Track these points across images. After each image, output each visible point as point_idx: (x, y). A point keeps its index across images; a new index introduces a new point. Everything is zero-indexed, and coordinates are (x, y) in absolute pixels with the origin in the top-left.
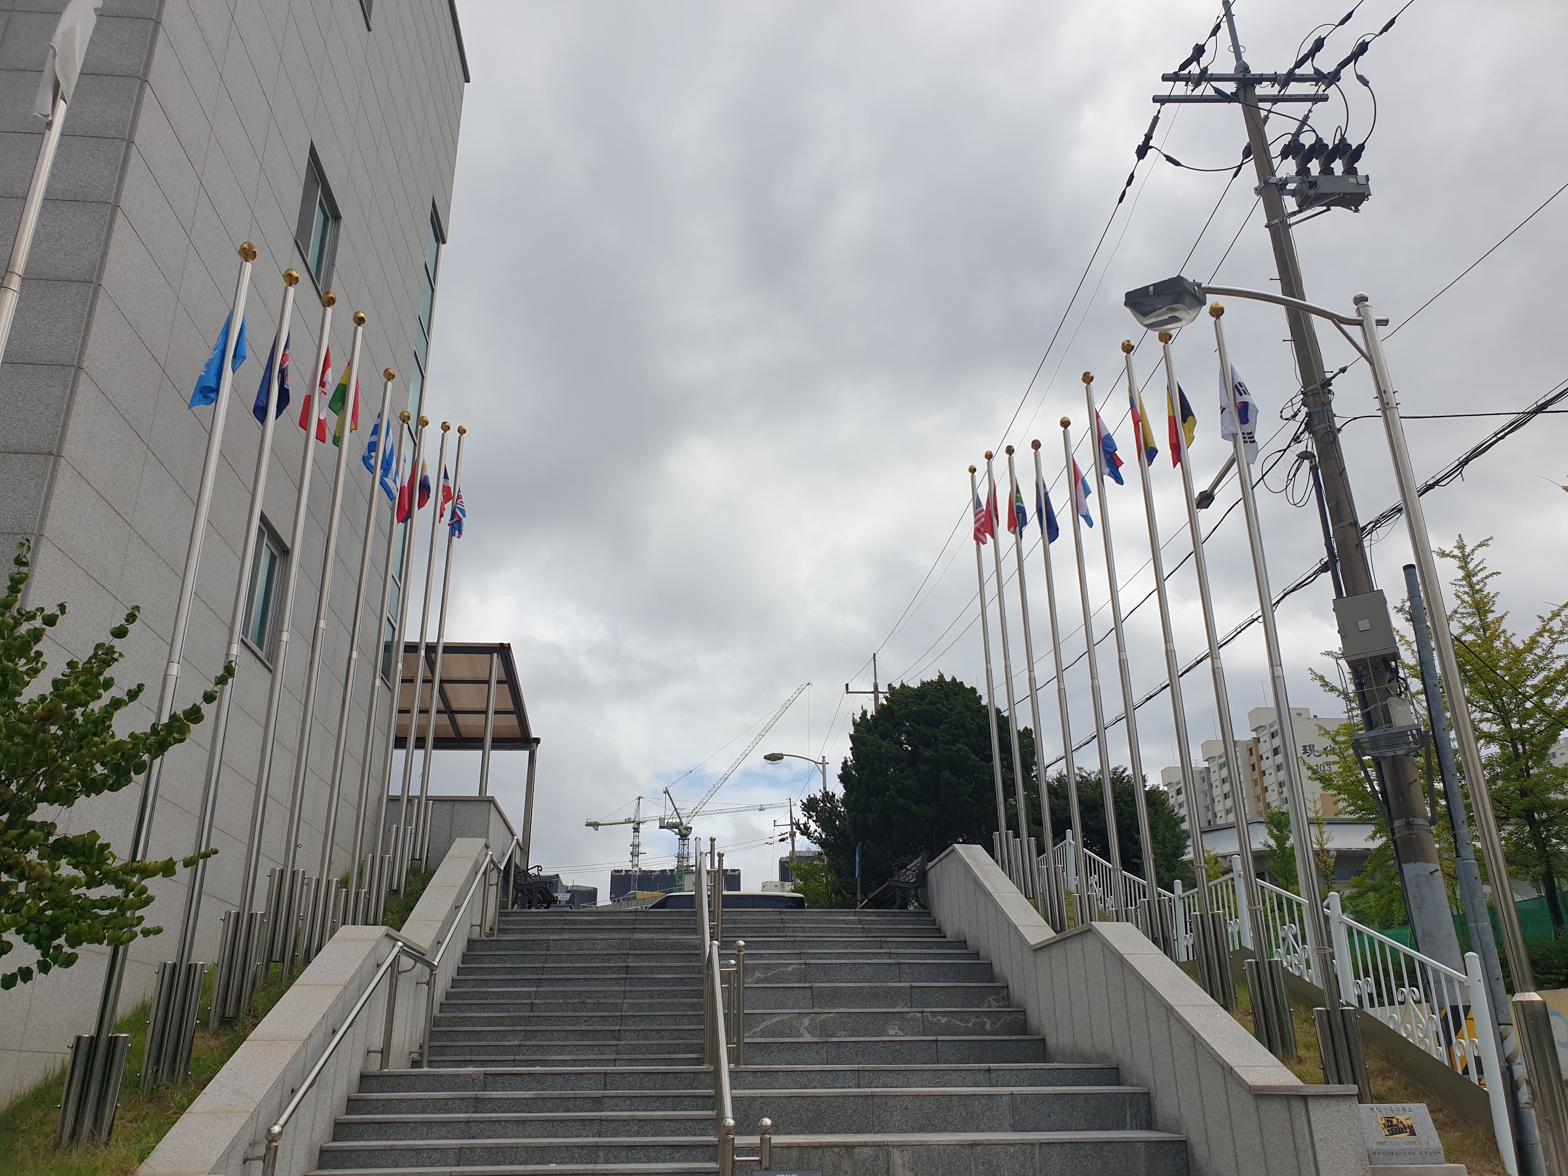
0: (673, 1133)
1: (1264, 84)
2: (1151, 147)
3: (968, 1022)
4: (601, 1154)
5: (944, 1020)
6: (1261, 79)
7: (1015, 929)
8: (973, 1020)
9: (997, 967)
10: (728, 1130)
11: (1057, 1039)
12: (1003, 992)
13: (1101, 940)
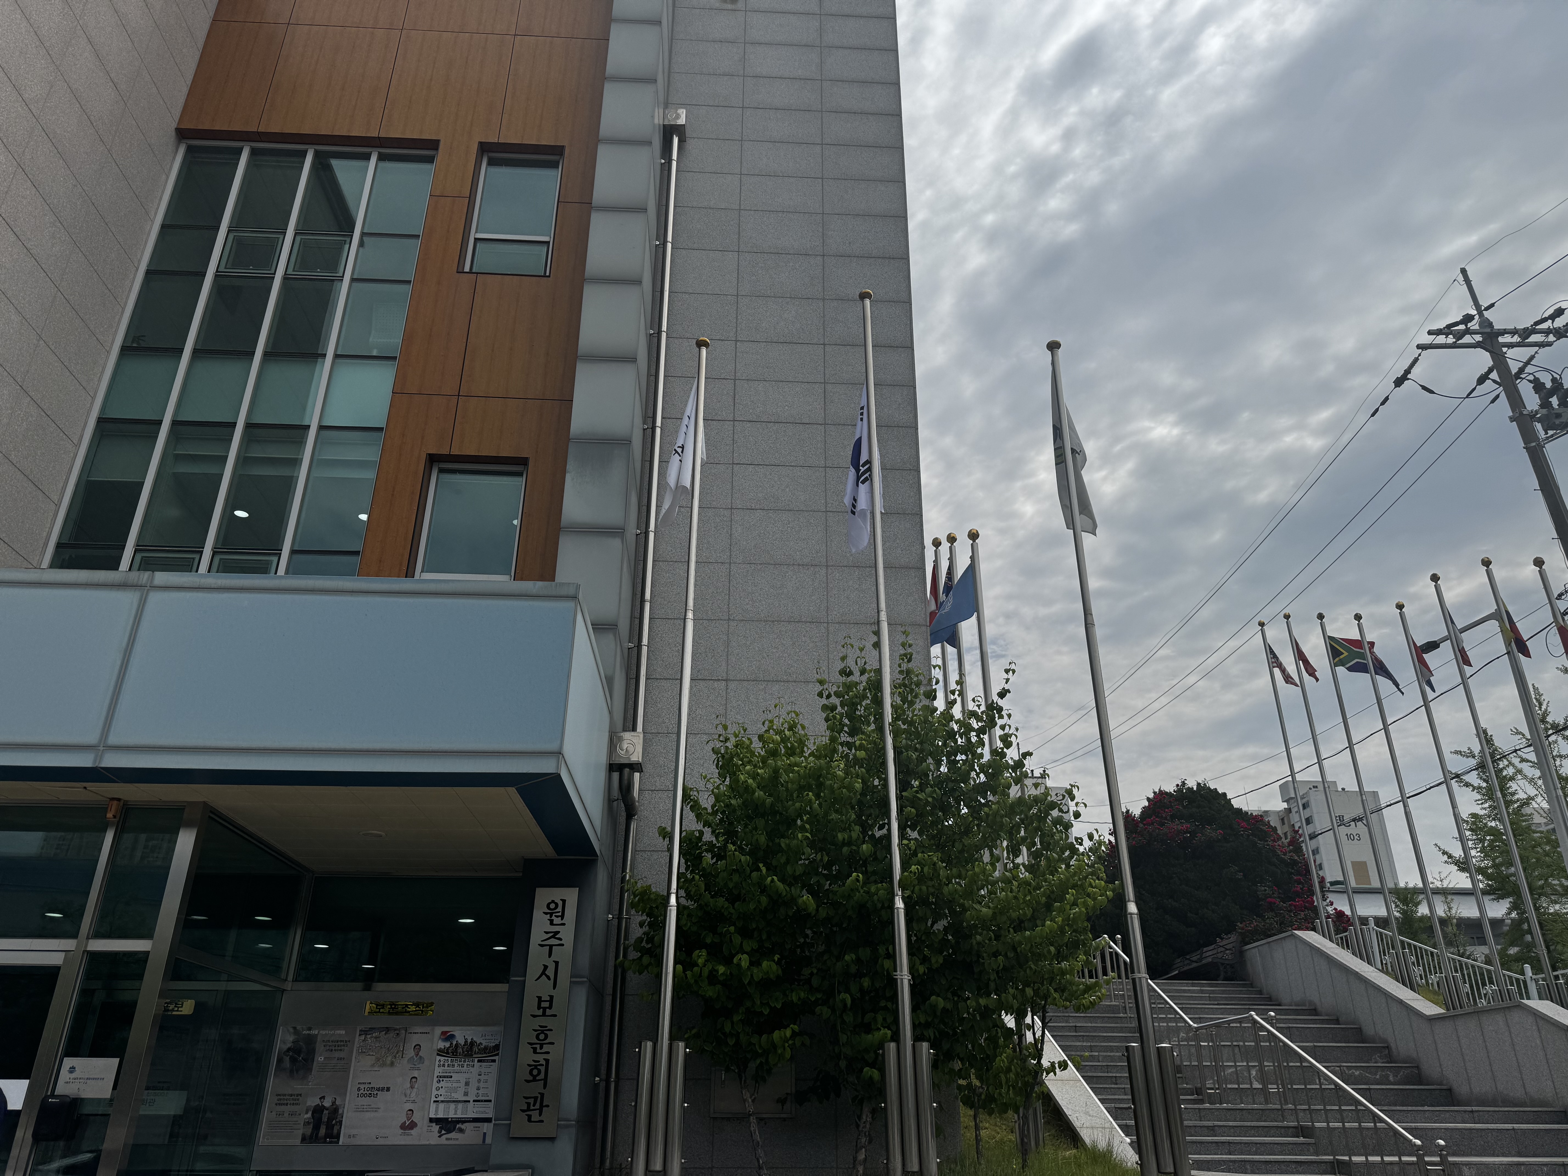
1: (1506, 335)
2: (1408, 379)
3: (1375, 1074)
4: (1248, 1167)
5: (1357, 1073)
6: (1504, 332)
7: (1401, 1002)
8: (1379, 1073)
9: (1369, 1030)
10: (1419, 1148)
11: (1470, 1088)
12: (1386, 1051)
13: (1535, 1014)
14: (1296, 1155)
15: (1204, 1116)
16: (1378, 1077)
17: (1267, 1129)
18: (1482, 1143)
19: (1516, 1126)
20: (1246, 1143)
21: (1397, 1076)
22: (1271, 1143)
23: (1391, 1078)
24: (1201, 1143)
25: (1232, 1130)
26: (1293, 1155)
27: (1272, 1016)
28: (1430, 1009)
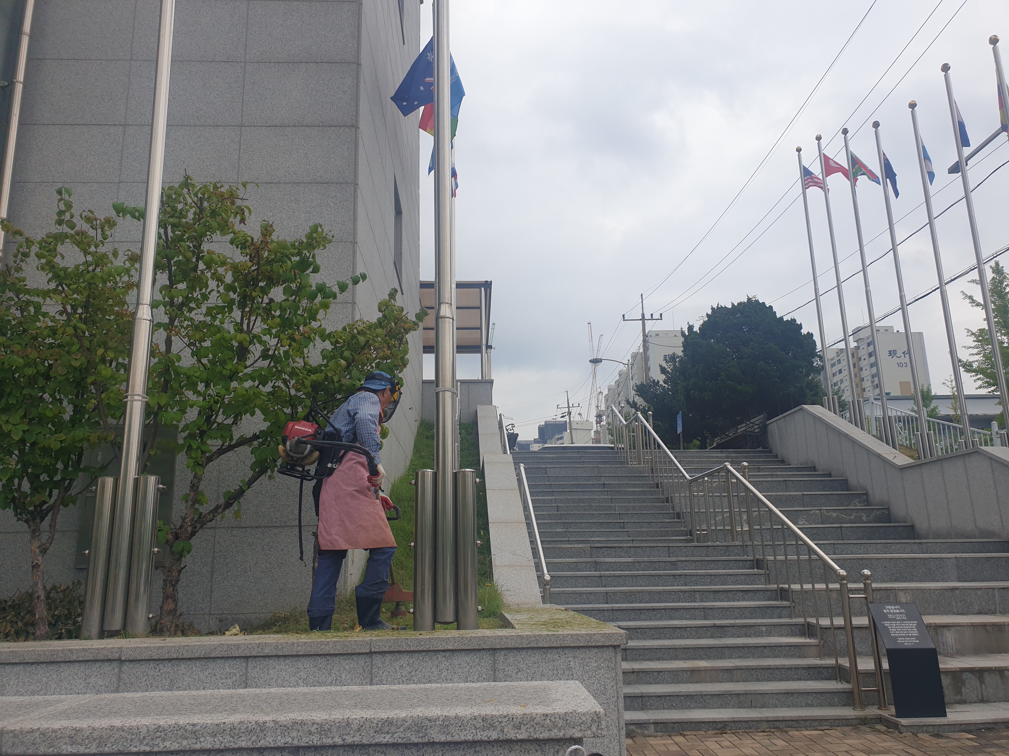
0: (734, 583)
3: (851, 515)
4: (698, 596)
5: (835, 515)
7: (879, 456)
8: (854, 514)
9: (853, 481)
10: (843, 578)
11: (929, 524)
12: (865, 497)
13: (991, 458)
14: (748, 584)
15: (672, 553)
16: (853, 517)
17: (726, 562)
18: (924, 570)
19: (958, 555)
20: (701, 575)
21: (869, 516)
22: (724, 575)
23: (864, 518)
24: (659, 576)
25: (694, 564)
26: (745, 584)
27: (745, 466)
28: (902, 460)
